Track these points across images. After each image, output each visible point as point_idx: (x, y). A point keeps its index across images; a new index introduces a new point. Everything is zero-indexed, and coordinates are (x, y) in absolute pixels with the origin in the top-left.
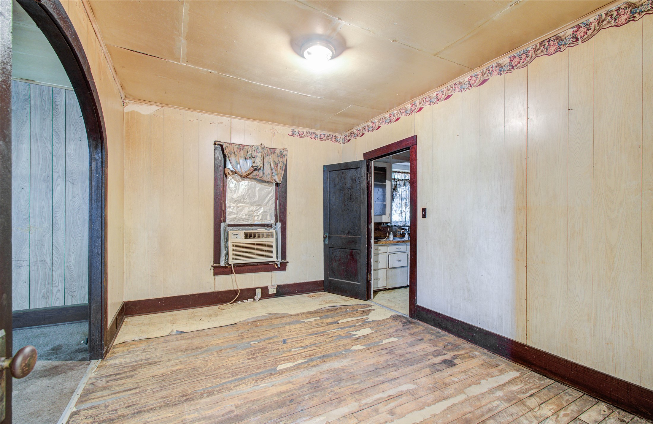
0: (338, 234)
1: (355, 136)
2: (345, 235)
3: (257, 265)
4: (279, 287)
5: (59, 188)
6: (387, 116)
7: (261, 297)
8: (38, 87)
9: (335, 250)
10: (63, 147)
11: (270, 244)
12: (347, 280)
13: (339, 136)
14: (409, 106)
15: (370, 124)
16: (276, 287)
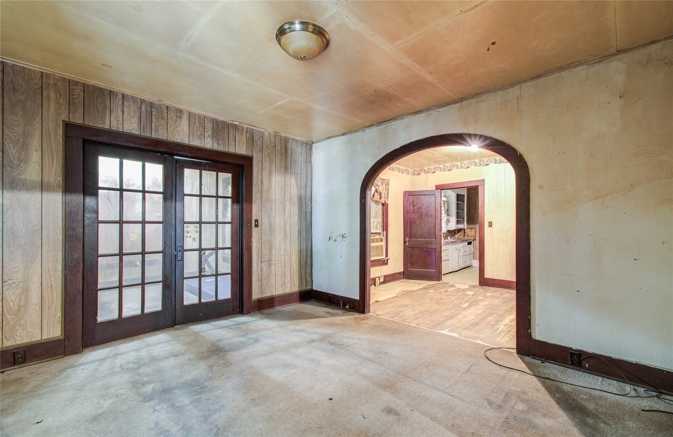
0: (417, 238)
1: (427, 172)
2: (422, 239)
3: (376, 261)
4: (385, 277)
5: (287, 208)
6: (459, 164)
7: (379, 284)
8: (279, 136)
9: (414, 249)
10: (290, 179)
11: (382, 246)
12: (424, 269)
13: (409, 170)
14: (478, 161)
15: (442, 166)
16: (383, 276)
